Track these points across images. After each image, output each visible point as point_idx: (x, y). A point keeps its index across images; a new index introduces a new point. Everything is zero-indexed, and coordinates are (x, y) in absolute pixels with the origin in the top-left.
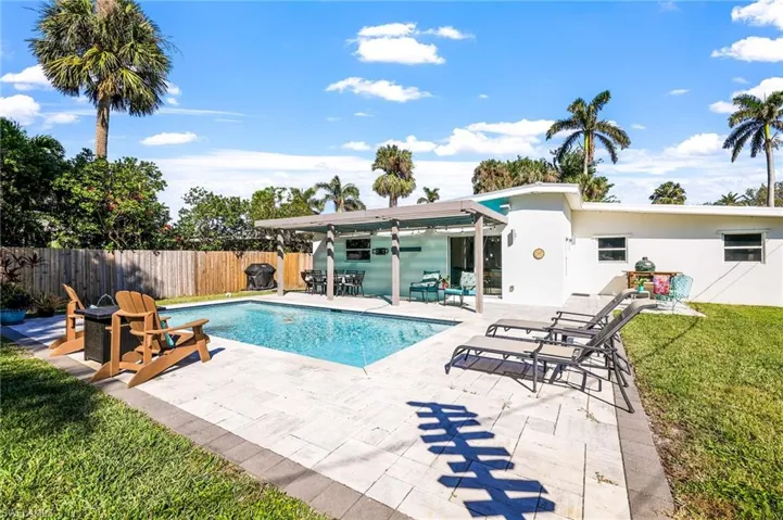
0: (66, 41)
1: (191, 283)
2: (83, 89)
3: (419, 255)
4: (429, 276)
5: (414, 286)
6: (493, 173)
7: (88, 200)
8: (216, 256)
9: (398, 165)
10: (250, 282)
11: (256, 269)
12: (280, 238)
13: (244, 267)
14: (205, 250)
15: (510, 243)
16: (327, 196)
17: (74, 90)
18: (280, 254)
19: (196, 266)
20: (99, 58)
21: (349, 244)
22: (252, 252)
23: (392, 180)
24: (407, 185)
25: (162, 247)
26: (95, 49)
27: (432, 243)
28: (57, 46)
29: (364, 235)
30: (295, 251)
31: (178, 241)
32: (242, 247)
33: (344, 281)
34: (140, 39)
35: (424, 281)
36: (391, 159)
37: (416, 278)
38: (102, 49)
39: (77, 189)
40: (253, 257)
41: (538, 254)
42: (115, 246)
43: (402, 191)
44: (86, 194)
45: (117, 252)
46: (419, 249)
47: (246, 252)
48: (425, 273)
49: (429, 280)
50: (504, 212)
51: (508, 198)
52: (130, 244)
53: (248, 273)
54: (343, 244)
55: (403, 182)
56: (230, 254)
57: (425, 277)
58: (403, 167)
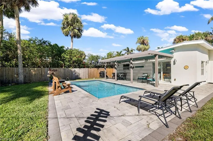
0: (65, 26)
1: (87, 76)
2: (69, 35)
3: (143, 68)
4: (144, 75)
5: (139, 78)
6: (181, 40)
7: (67, 58)
8: (93, 69)
9: (144, 41)
10: (100, 76)
11: (102, 72)
12: (105, 65)
13: (99, 72)
14: (90, 68)
15: (174, 64)
16: (126, 53)
17: (67, 36)
18: (105, 69)
19: (88, 71)
20: (70, 28)
21: (124, 65)
22: (101, 68)
23: (142, 46)
24: (147, 47)
25: (82, 67)
26: (69, 26)
27: (147, 65)
28: (64, 27)
29: (128, 63)
30: (113, 68)
31: (84, 66)
32: (98, 67)
33: (121, 76)
34: (77, 22)
35: (143, 76)
36: (141, 40)
37: (140, 76)
38: (71, 26)
39: (65, 56)
40: (101, 70)
41: (186, 68)
42: (73, 68)
43: (145, 49)
44: (67, 57)
45: (73, 69)
46: (143, 67)
47: (99, 68)
48: (143, 74)
49: (144, 76)
50: (172, 53)
51: (174, 48)
52: (75, 67)
53: (100, 73)
54: (123, 66)
55: (145, 46)
56: (96, 69)
57: (143, 75)
58: (145, 42)
